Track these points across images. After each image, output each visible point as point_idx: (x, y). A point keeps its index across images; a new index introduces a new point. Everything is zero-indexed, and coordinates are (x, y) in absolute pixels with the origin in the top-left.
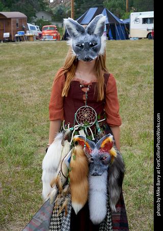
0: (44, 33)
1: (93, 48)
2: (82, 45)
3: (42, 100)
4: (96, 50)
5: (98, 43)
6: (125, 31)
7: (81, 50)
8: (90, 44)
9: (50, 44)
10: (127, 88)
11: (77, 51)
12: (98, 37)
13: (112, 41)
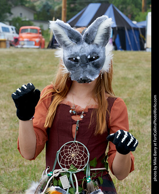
0: (21, 37)
1: (93, 64)
2: (76, 59)
3: (13, 134)
4: (98, 66)
5: (101, 55)
6: (140, 38)
7: (75, 66)
8: (89, 57)
9: (31, 53)
10: (140, 121)
11: (70, 67)
12: (100, 47)
13: (121, 52)
